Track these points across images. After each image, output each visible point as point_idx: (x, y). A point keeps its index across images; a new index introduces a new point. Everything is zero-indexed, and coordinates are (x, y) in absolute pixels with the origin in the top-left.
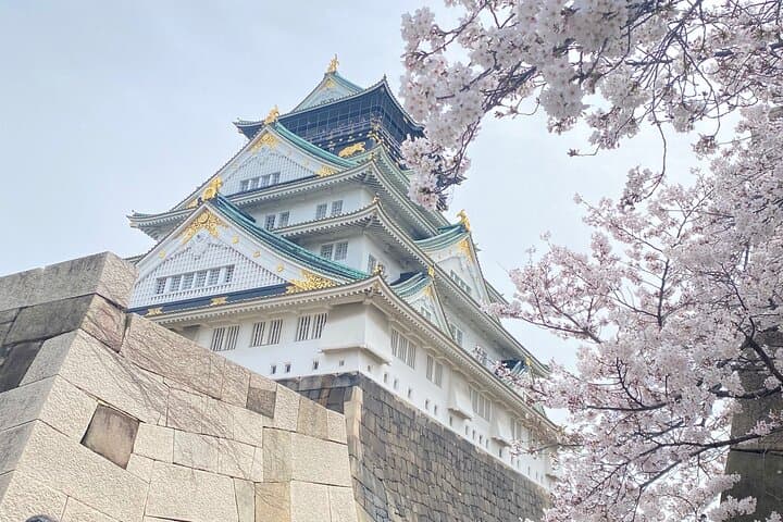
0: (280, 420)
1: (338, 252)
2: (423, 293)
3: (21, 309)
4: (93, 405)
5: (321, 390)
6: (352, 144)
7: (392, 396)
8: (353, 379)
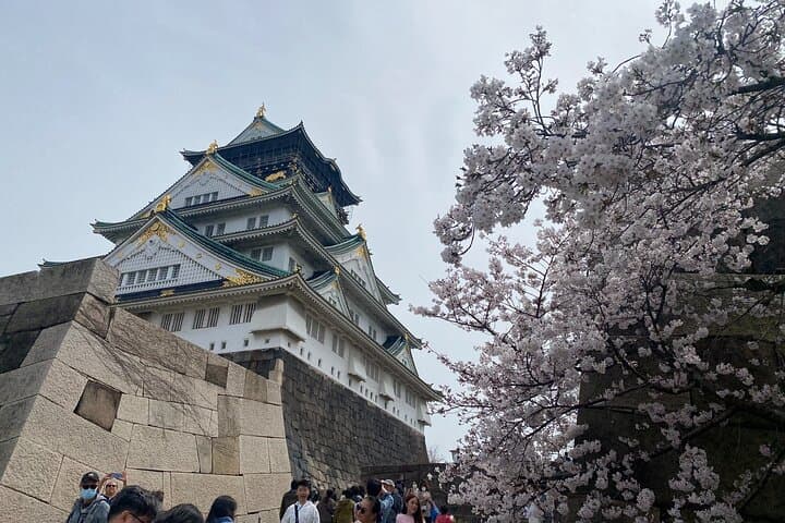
0: (231, 389)
1: (265, 255)
2: (331, 287)
3: (19, 304)
4: (84, 381)
5: (250, 362)
6: (275, 172)
7: (307, 366)
8: (277, 353)
